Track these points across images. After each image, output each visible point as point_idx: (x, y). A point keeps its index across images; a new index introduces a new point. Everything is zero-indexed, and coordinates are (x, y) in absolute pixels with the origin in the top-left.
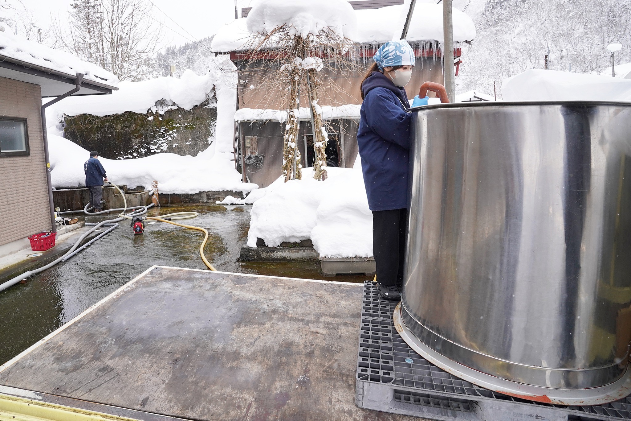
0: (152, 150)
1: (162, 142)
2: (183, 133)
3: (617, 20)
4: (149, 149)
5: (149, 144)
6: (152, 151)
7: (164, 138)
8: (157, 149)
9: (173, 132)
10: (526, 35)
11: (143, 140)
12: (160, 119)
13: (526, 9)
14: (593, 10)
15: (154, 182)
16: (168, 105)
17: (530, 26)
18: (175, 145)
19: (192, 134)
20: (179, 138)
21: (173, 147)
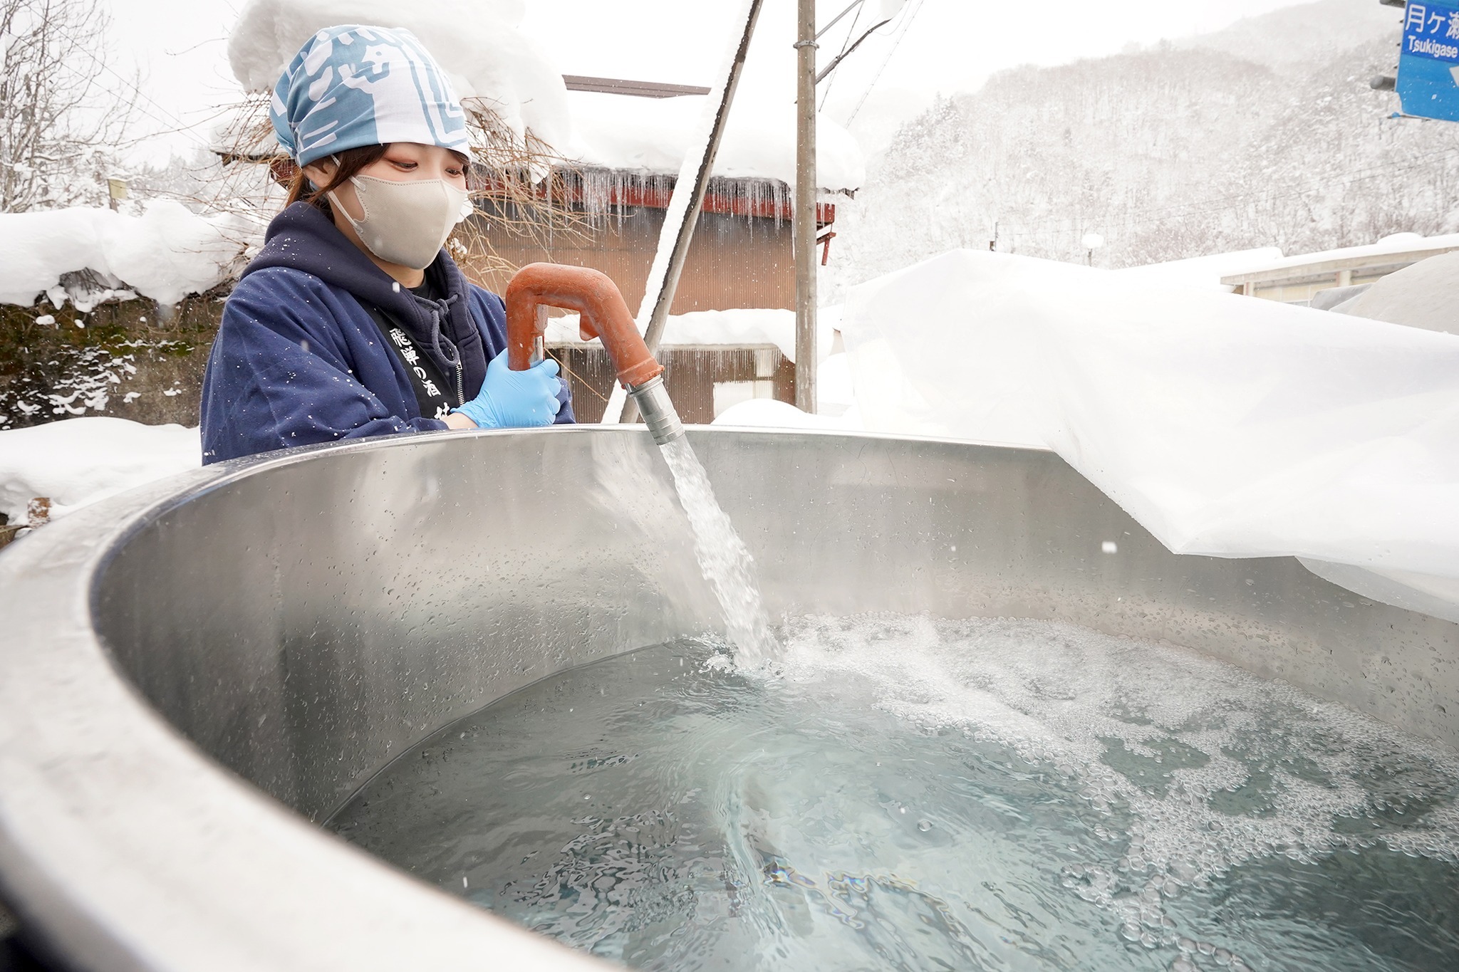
0: (57, 406)
1: (88, 386)
2: (152, 364)
3: (1095, 195)
4: (48, 407)
5: (47, 390)
6: (56, 411)
7: (96, 377)
8: (74, 405)
9: (123, 362)
10: (957, 204)
11: (26, 380)
12: (80, 324)
13: (961, 156)
14: (1061, 173)
15: (36, 503)
16: (103, 288)
17: (965, 188)
18: (130, 397)
19: (183, 368)
20: (144, 379)
21: (126, 400)
